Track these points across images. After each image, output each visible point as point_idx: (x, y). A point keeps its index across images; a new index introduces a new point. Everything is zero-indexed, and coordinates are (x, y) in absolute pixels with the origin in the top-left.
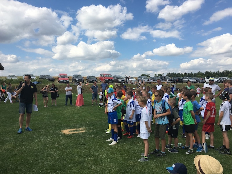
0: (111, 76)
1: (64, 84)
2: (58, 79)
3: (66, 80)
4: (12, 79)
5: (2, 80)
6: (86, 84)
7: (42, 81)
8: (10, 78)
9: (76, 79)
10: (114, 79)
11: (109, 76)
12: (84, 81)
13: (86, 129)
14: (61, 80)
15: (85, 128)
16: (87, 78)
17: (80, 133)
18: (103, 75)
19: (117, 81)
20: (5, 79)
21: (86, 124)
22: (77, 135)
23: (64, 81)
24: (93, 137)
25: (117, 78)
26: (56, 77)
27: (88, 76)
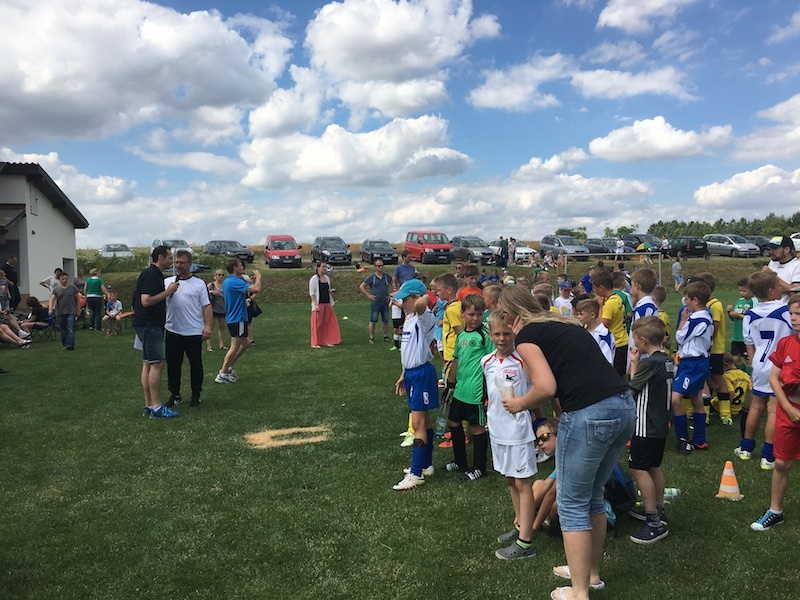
0: (445, 240)
1: (286, 269)
2: (266, 255)
3: (291, 257)
4: (115, 258)
5: (85, 261)
6: (358, 267)
7: (212, 263)
8: (110, 255)
9: (325, 252)
10: (457, 249)
11: (439, 239)
12: (353, 260)
13: (334, 430)
14: (276, 257)
15: (329, 425)
16: (361, 249)
17: (309, 444)
18: (415, 237)
19: (468, 256)
20: (91, 259)
21: (336, 412)
22: (297, 453)
23: (285, 261)
24: (350, 461)
25: (467, 244)
26: (259, 247)
27: (366, 242)
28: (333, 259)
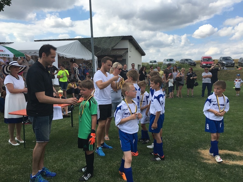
6: (238, 68)
9: (224, 62)
12: (235, 65)
16: (239, 61)
28: (227, 65)
